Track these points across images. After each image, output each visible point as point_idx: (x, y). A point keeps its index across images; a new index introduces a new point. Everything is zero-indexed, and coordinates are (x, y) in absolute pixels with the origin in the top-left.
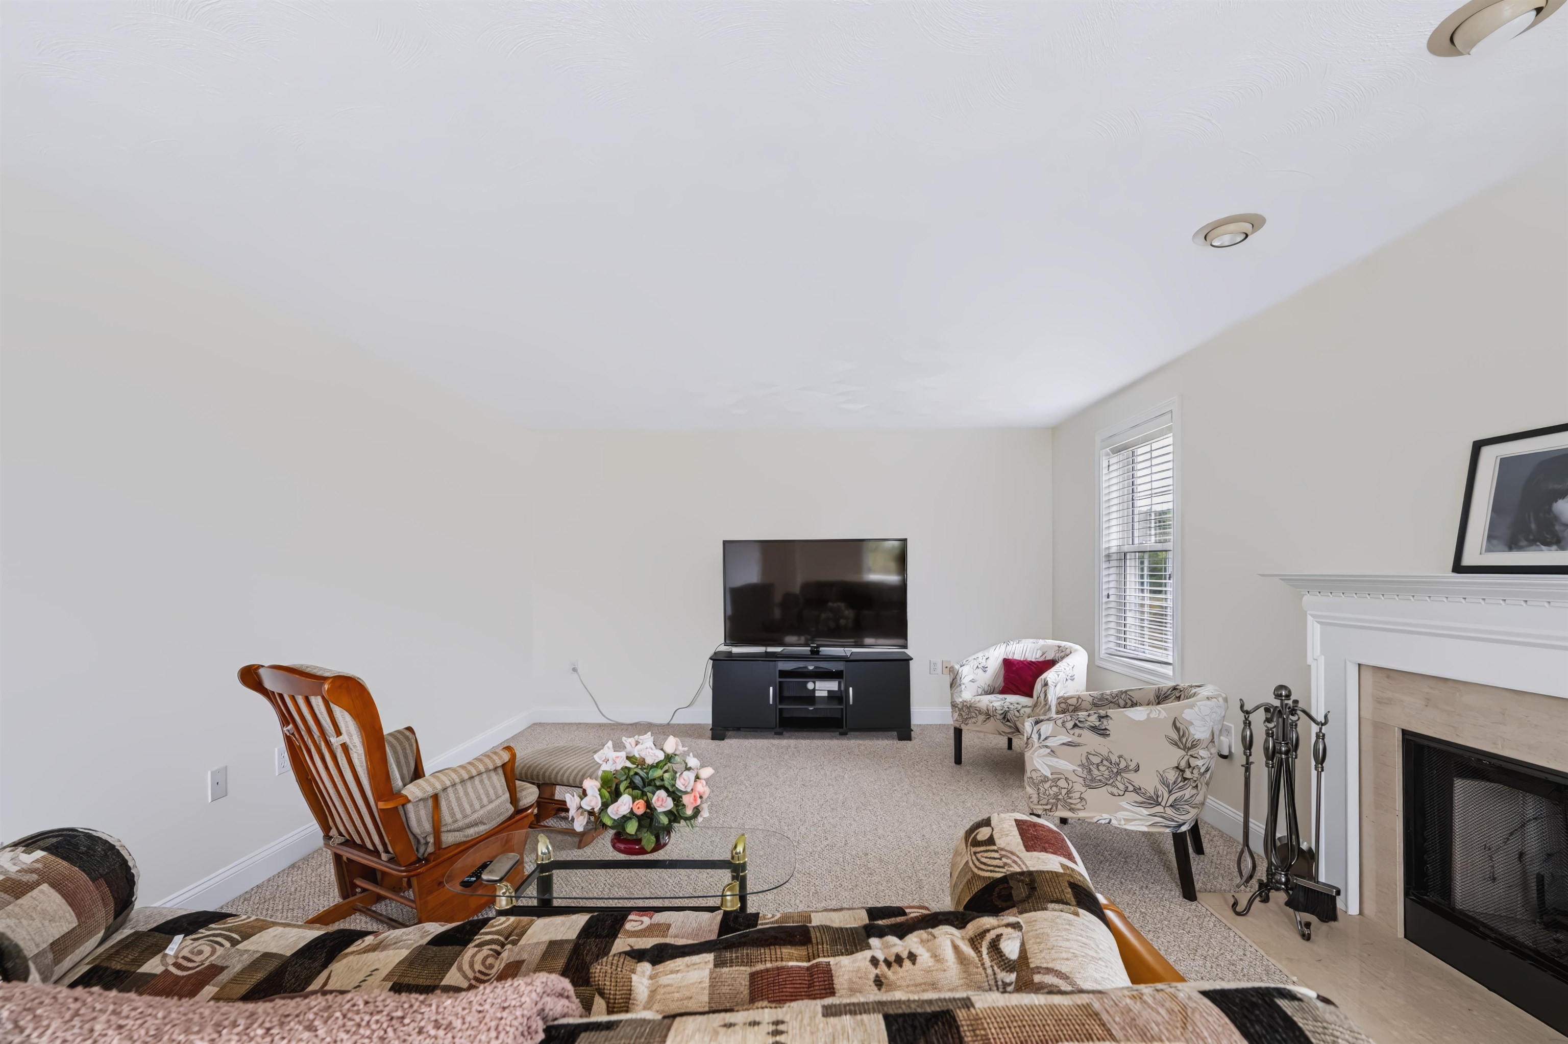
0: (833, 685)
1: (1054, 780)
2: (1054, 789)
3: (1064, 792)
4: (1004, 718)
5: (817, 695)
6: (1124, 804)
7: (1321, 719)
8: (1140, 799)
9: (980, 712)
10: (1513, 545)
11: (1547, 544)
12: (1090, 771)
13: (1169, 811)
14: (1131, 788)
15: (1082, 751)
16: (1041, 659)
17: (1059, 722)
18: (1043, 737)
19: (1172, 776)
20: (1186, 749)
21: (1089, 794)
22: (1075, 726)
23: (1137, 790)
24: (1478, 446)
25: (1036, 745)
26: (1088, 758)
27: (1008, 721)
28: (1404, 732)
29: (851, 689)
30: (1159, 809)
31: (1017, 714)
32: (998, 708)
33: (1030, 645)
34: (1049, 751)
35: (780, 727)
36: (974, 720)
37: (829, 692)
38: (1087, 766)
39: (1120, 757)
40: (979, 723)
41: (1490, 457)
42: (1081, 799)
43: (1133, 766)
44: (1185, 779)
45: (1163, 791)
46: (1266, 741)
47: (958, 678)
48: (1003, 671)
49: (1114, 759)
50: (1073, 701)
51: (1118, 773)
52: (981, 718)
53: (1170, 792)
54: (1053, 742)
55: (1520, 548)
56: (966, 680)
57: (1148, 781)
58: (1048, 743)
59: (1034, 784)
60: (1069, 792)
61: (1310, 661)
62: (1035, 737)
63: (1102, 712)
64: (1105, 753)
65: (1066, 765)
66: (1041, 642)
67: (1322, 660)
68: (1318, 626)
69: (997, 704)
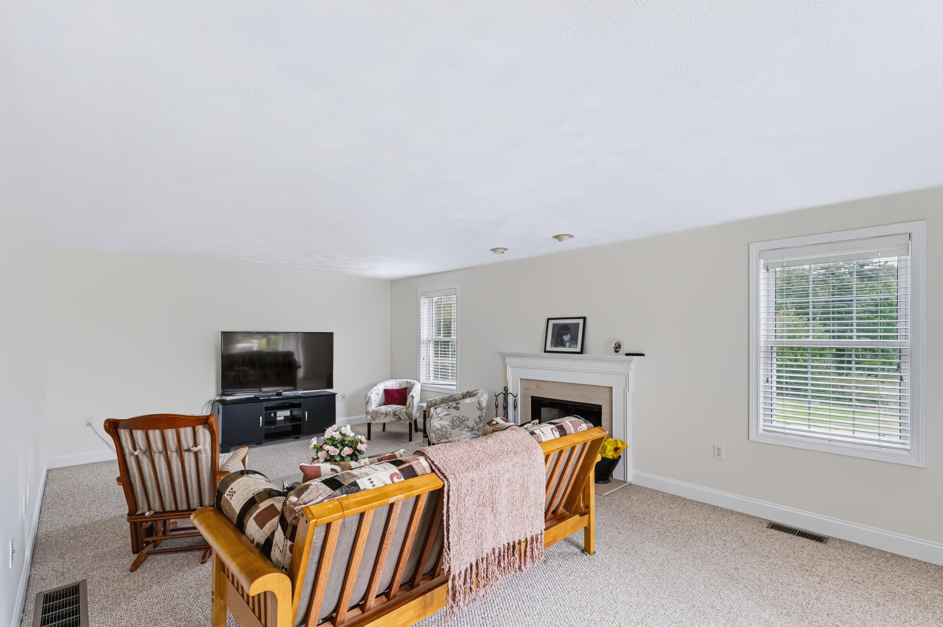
0: (287, 413)
1: (441, 429)
2: (442, 432)
3: (444, 432)
4: (394, 415)
5: (277, 419)
6: (464, 433)
7: (515, 395)
8: (468, 430)
9: (382, 414)
10: (556, 346)
11: (562, 346)
12: (453, 423)
13: (477, 432)
14: (466, 426)
15: (451, 416)
16: (400, 388)
17: (443, 407)
18: (438, 414)
19: (478, 420)
20: (482, 410)
21: (453, 432)
22: (449, 408)
23: (468, 427)
24: (549, 319)
25: (435, 417)
26: (452, 419)
27: (396, 415)
28: (532, 397)
29: (306, 413)
30: (474, 432)
31: (400, 412)
32: (391, 411)
33: (394, 382)
34: (439, 418)
35: (265, 439)
36: (379, 418)
37: (285, 417)
38: (452, 422)
39: (463, 416)
40: (382, 419)
41: (551, 323)
42: (450, 434)
43: (467, 419)
44: (481, 420)
45: (475, 425)
46: (504, 404)
47: (370, 399)
48: (384, 395)
49: (461, 417)
50: (433, 402)
51: (462, 422)
52: (383, 416)
53: (477, 426)
54: (441, 415)
55: (557, 347)
56: (373, 400)
57: (471, 423)
58: (439, 416)
59: (434, 432)
60: (446, 432)
61: (508, 379)
62: (435, 414)
63: (457, 402)
64: (458, 416)
65: (445, 423)
66: (399, 381)
67: (511, 379)
68: (510, 368)
69: (390, 409)
